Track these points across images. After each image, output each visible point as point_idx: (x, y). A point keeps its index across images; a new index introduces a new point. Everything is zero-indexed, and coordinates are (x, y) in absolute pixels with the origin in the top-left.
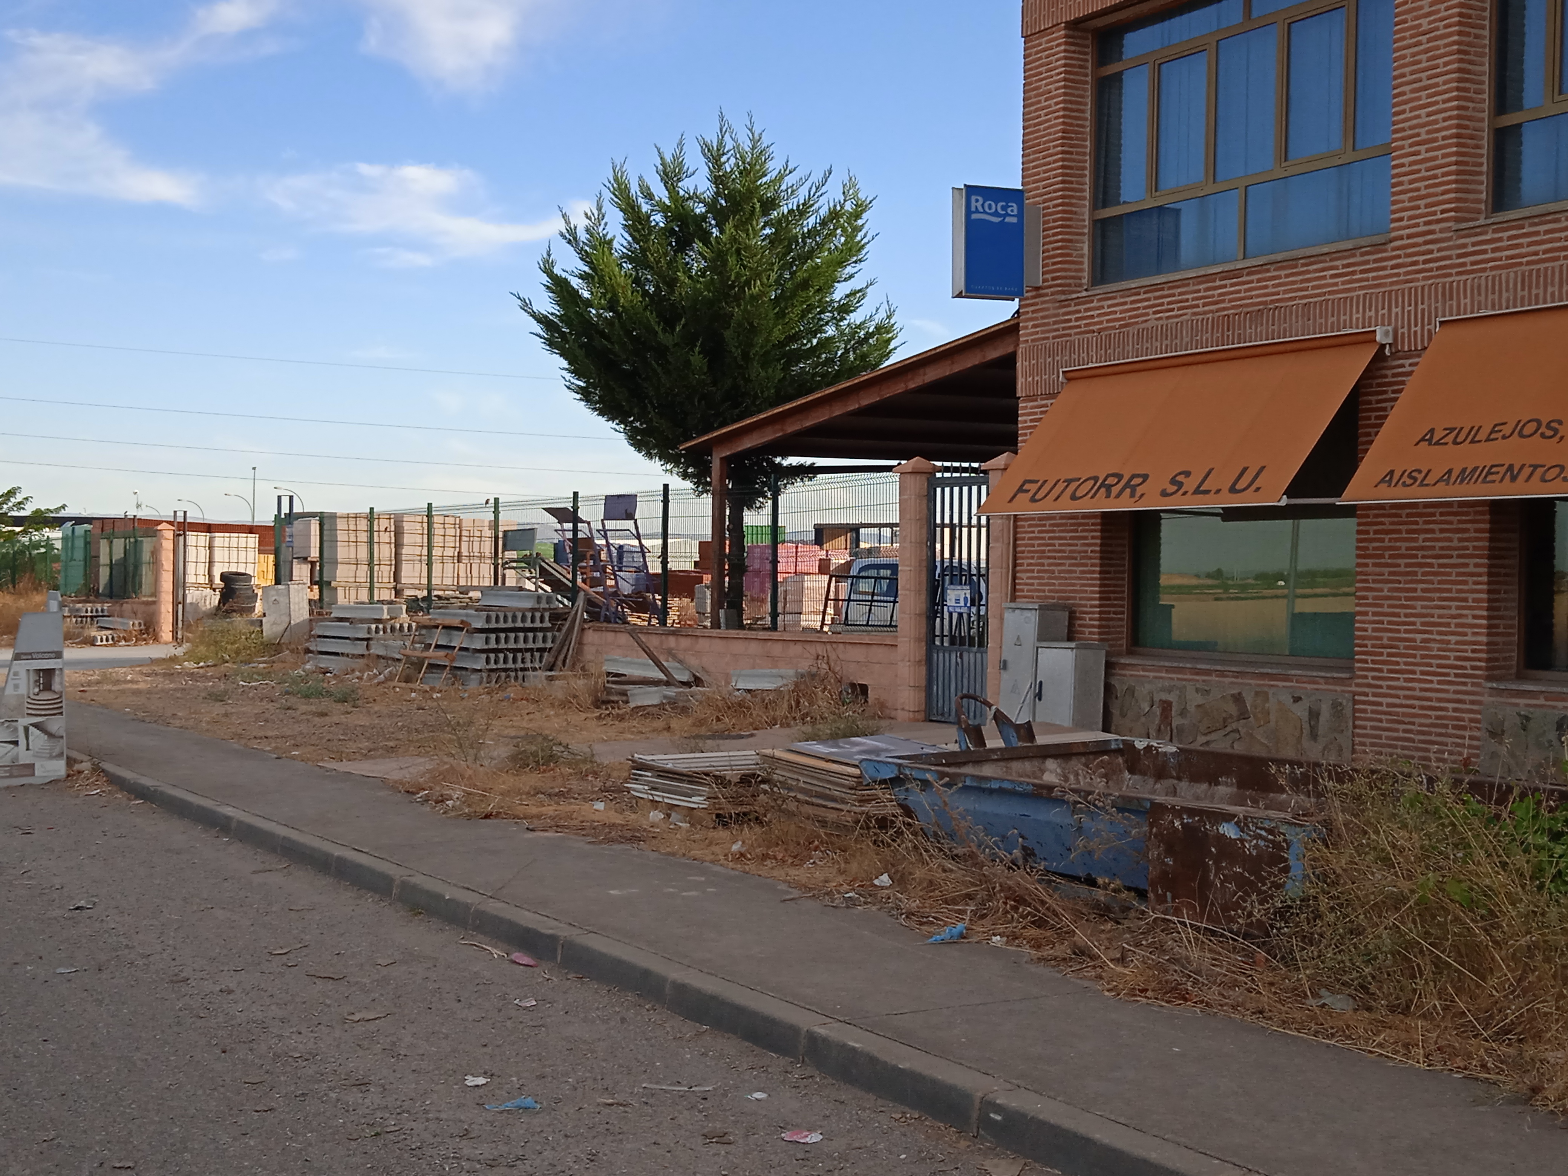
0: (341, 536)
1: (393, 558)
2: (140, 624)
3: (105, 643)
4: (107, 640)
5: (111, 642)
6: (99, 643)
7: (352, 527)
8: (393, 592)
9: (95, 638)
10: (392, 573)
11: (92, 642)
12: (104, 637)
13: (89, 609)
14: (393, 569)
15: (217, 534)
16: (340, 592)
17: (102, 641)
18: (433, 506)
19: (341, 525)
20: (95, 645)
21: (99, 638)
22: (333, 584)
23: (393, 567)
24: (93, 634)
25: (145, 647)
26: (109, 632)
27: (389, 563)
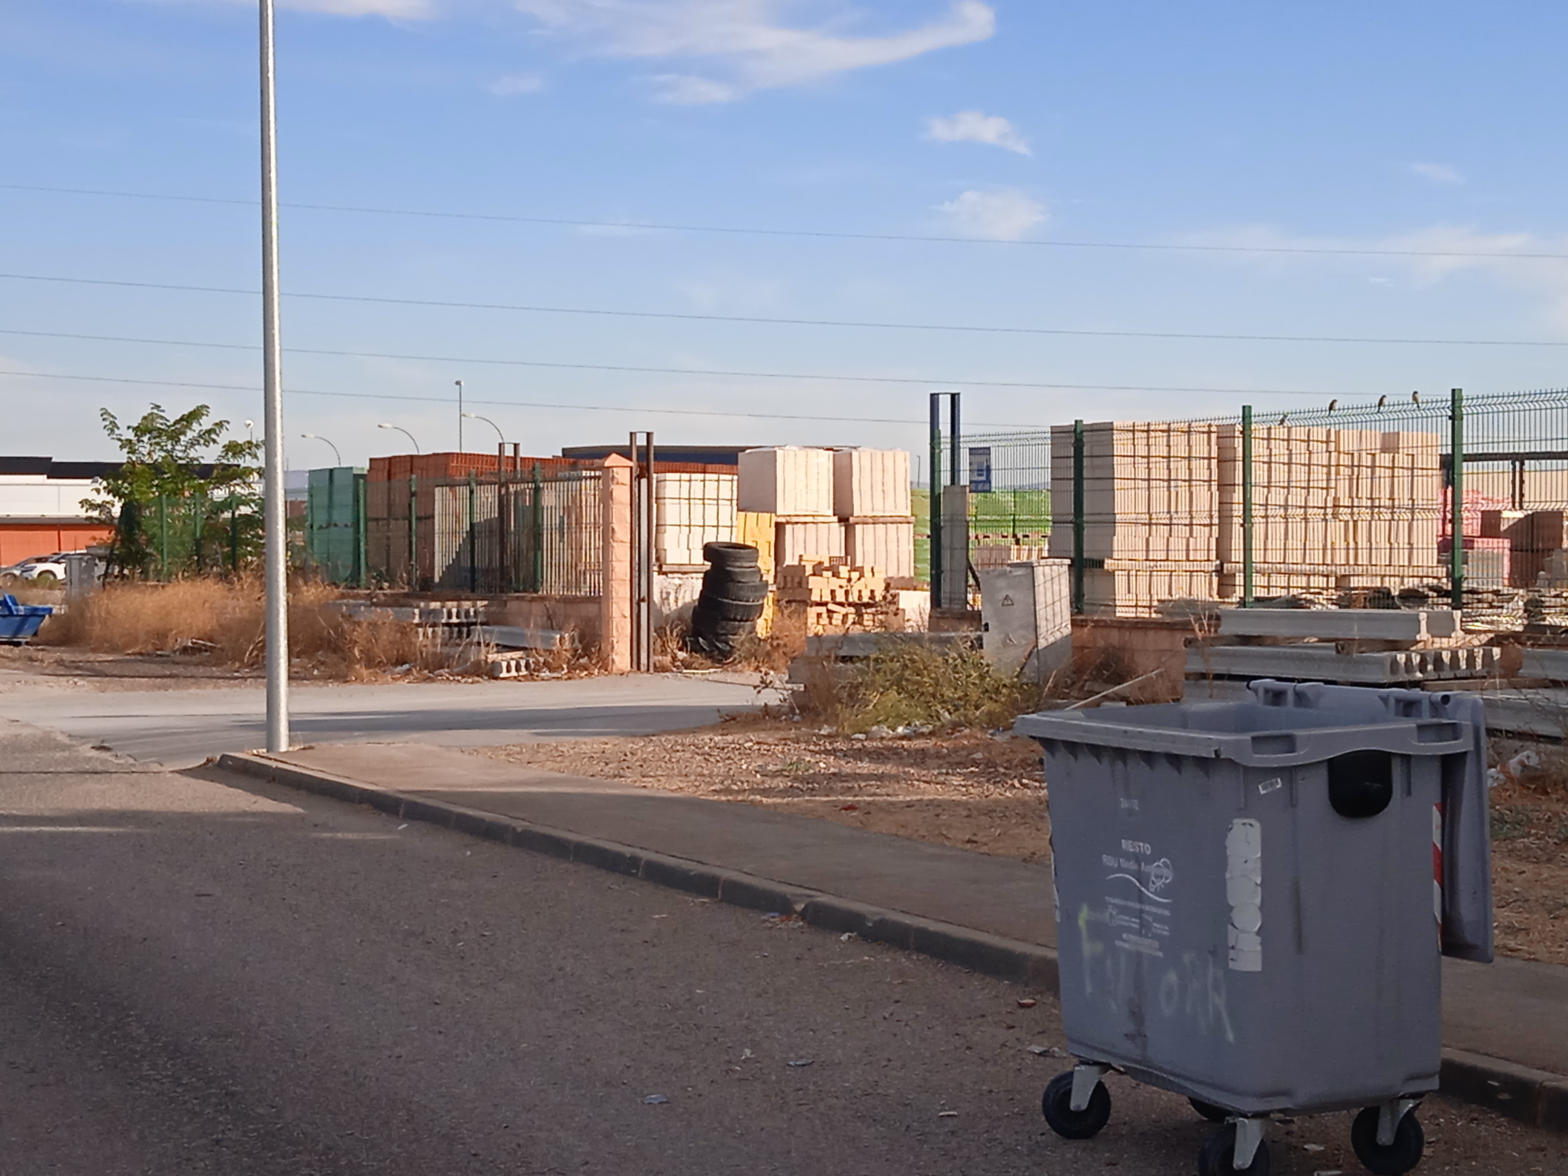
0: (1121, 468)
1: (1215, 514)
2: (572, 639)
3: (514, 673)
4: (518, 669)
5: (524, 672)
6: (504, 674)
7: (1142, 450)
8: (1215, 580)
9: (496, 665)
10: (1213, 542)
11: (491, 673)
12: (513, 663)
13: (454, 611)
14: (1215, 534)
15: (669, 476)
16: (1120, 581)
17: (508, 671)
18: (1464, 394)
19: (1121, 445)
20: (497, 678)
21: (504, 664)
22: (1108, 564)
23: (1215, 529)
24: (492, 657)
25: (586, 680)
26: (517, 654)
27: (1207, 521)
